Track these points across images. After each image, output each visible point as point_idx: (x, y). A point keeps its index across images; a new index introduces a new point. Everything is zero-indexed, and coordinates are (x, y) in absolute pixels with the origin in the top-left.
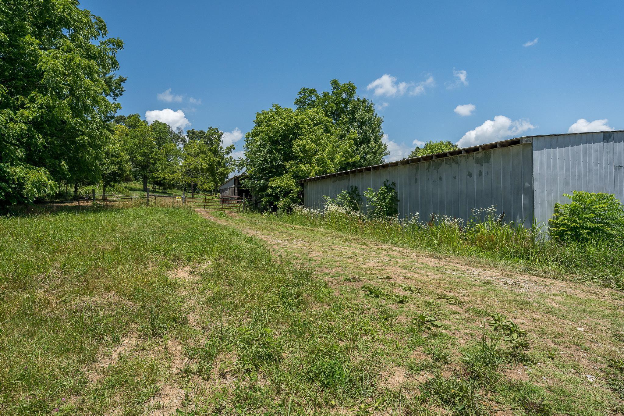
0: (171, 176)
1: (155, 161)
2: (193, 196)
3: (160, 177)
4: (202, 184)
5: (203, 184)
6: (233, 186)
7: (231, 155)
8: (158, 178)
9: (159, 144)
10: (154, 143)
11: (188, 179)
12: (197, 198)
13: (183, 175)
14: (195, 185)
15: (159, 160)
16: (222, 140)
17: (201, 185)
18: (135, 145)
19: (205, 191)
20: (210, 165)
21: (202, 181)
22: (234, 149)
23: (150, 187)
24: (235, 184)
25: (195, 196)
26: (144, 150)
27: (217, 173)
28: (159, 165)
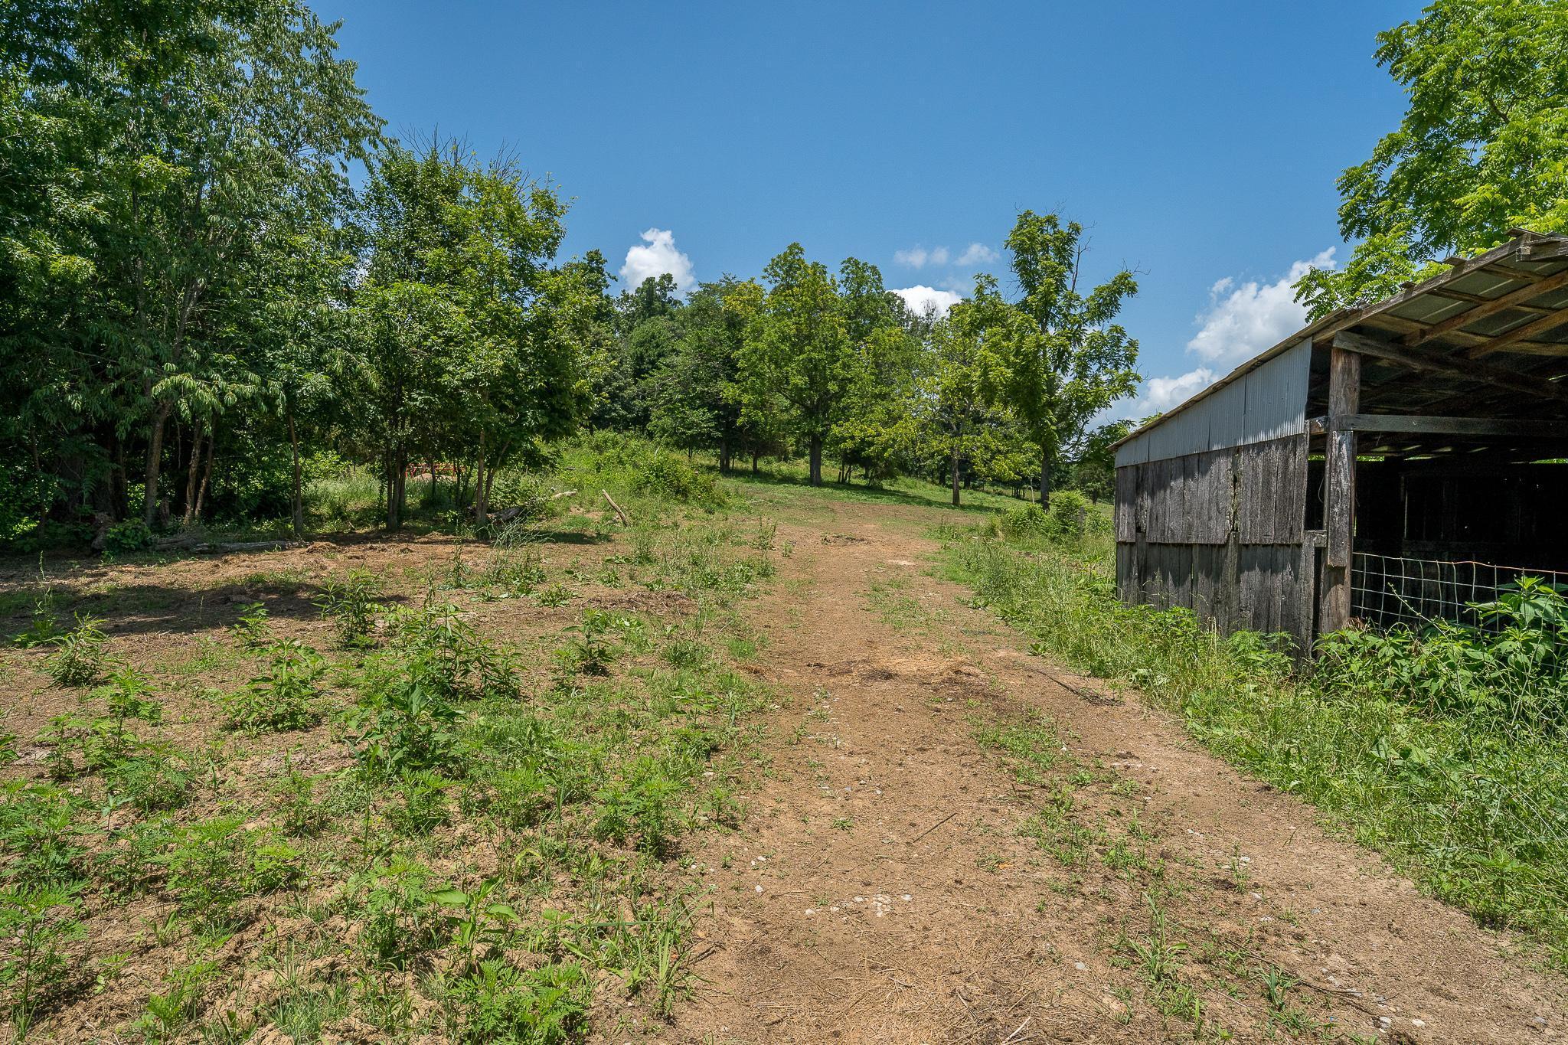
0: (887, 434)
1: (843, 388)
2: (956, 497)
3: (852, 438)
4: (988, 456)
5: (993, 458)
6: (1298, 425)
7: (1118, 320)
8: (844, 440)
9: (858, 334)
10: (842, 331)
11: (942, 444)
12: (971, 507)
13: (923, 427)
14: (966, 462)
15: (850, 381)
16: (1073, 260)
17: (985, 463)
18: (784, 338)
19: (998, 481)
20: (1021, 371)
21: (987, 448)
22: (1133, 290)
23: (830, 470)
24: (1317, 406)
25: (966, 497)
26: (809, 352)
27: (1051, 405)
28: (854, 399)
